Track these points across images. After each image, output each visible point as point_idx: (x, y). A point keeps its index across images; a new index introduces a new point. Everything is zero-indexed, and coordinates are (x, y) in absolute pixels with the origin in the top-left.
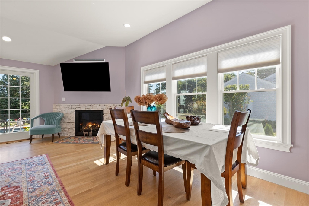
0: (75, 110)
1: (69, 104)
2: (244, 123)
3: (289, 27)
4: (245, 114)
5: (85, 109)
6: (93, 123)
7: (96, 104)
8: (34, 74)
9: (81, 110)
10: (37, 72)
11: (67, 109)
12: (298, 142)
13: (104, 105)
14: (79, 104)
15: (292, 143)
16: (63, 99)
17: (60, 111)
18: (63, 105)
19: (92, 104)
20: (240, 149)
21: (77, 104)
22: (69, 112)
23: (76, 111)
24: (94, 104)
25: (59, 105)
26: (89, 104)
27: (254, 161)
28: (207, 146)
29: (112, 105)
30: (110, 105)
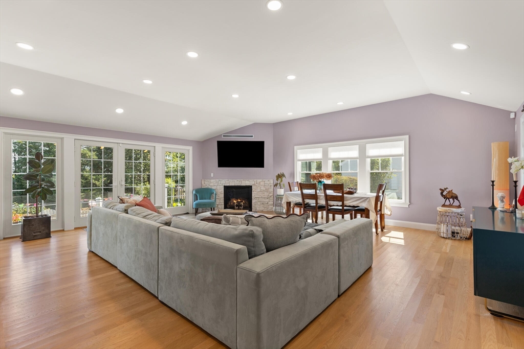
1: (218, 180)
2: (383, 189)
3: (408, 136)
4: (383, 185)
5: (234, 185)
6: (237, 199)
7: (245, 180)
8: (189, 150)
9: (230, 185)
10: (190, 148)
11: (216, 184)
12: (412, 201)
13: (253, 180)
14: (228, 179)
15: (410, 202)
16: (212, 175)
18: (212, 180)
19: (241, 180)
20: (381, 202)
21: (226, 180)
22: (218, 187)
23: (225, 187)
25: (208, 180)
26: (238, 180)
27: (389, 213)
28: (368, 198)
29: (261, 180)
30: (259, 181)
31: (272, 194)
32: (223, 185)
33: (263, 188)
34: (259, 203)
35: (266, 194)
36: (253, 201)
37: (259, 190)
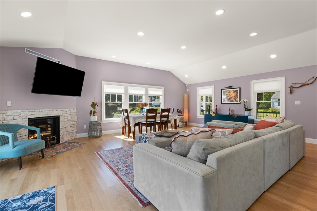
0: (29, 118)
1: (20, 111)
3: (164, 87)
5: (42, 116)
7: (53, 110)
9: (37, 117)
13: (61, 109)
14: (34, 109)
16: (9, 103)
17: (3, 121)
18: (10, 112)
19: (50, 110)
21: (32, 110)
22: (21, 121)
23: (30, 120)
24: (52, 110)
25: (3, 112)
26: (47, 110)
29: (68, 109)
30: (66, 110)
31: (76, 122)
32: (28, 117)
33: (70, 118)
34: (66, 133)
35: (72, 123)
36: (61, 132)
37: (66, 120)
